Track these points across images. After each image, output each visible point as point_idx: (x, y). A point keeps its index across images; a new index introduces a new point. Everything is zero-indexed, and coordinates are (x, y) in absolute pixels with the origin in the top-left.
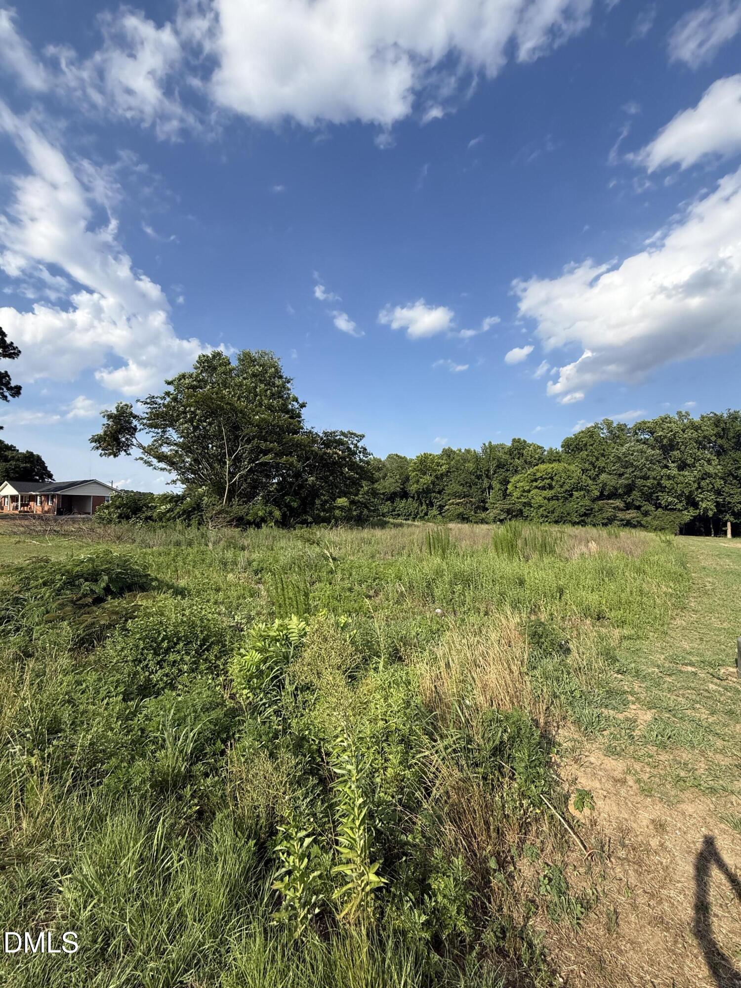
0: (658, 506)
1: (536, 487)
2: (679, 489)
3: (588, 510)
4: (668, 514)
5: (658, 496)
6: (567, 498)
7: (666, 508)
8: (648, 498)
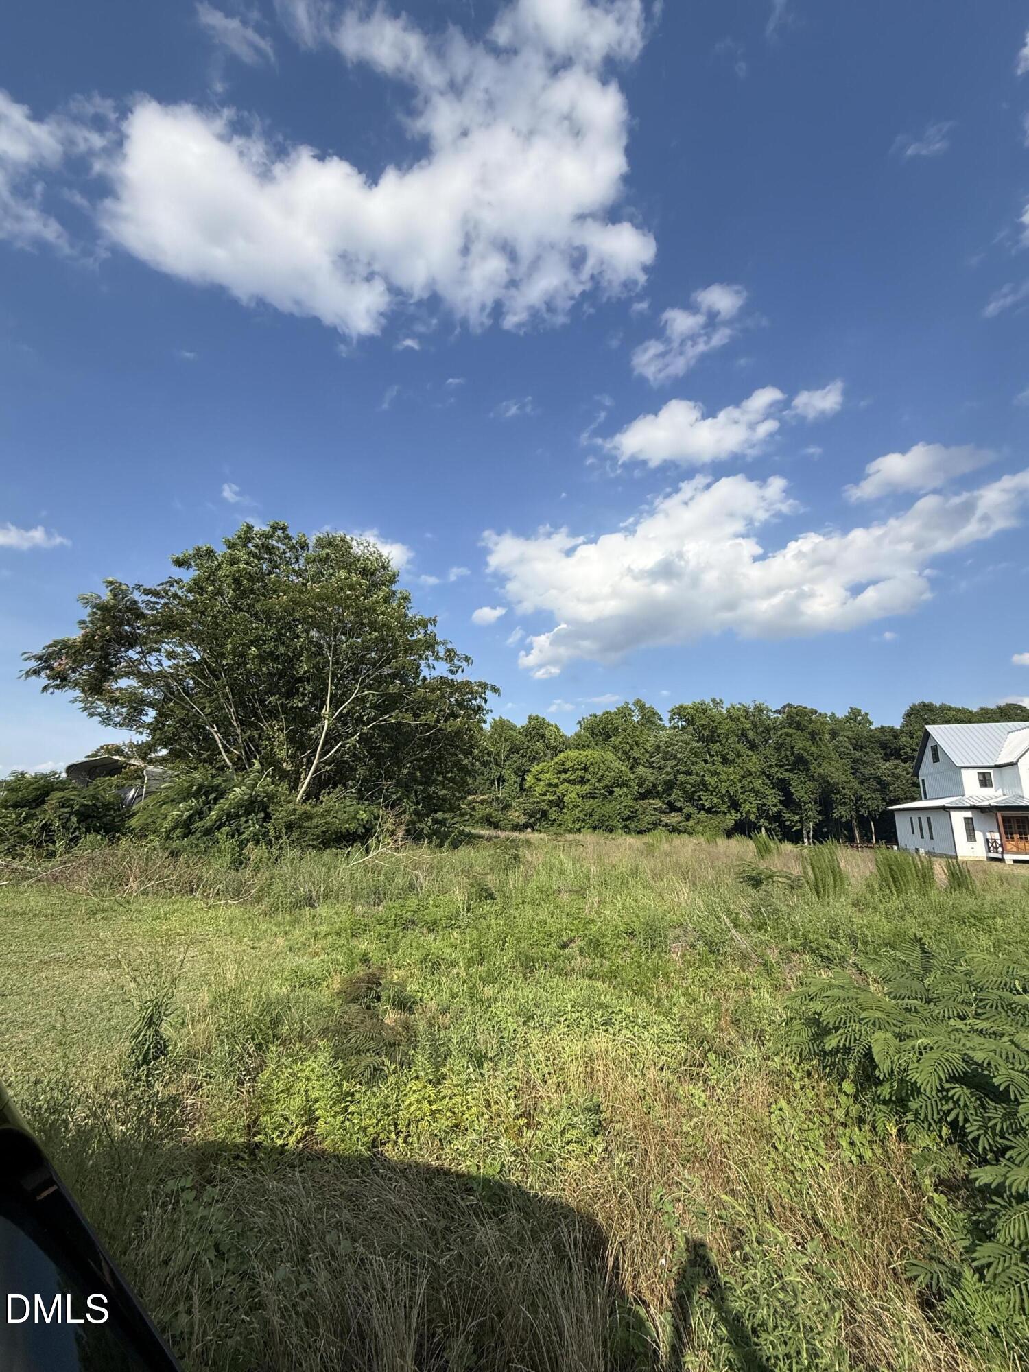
0: (701, 808)
1: (566, 781)
2: (723, 787)
3: (632, 812)
4: (711, 819)
5: (699, 796)
6: (606, 796)
7: (709, 811)
8: (691, 799)
